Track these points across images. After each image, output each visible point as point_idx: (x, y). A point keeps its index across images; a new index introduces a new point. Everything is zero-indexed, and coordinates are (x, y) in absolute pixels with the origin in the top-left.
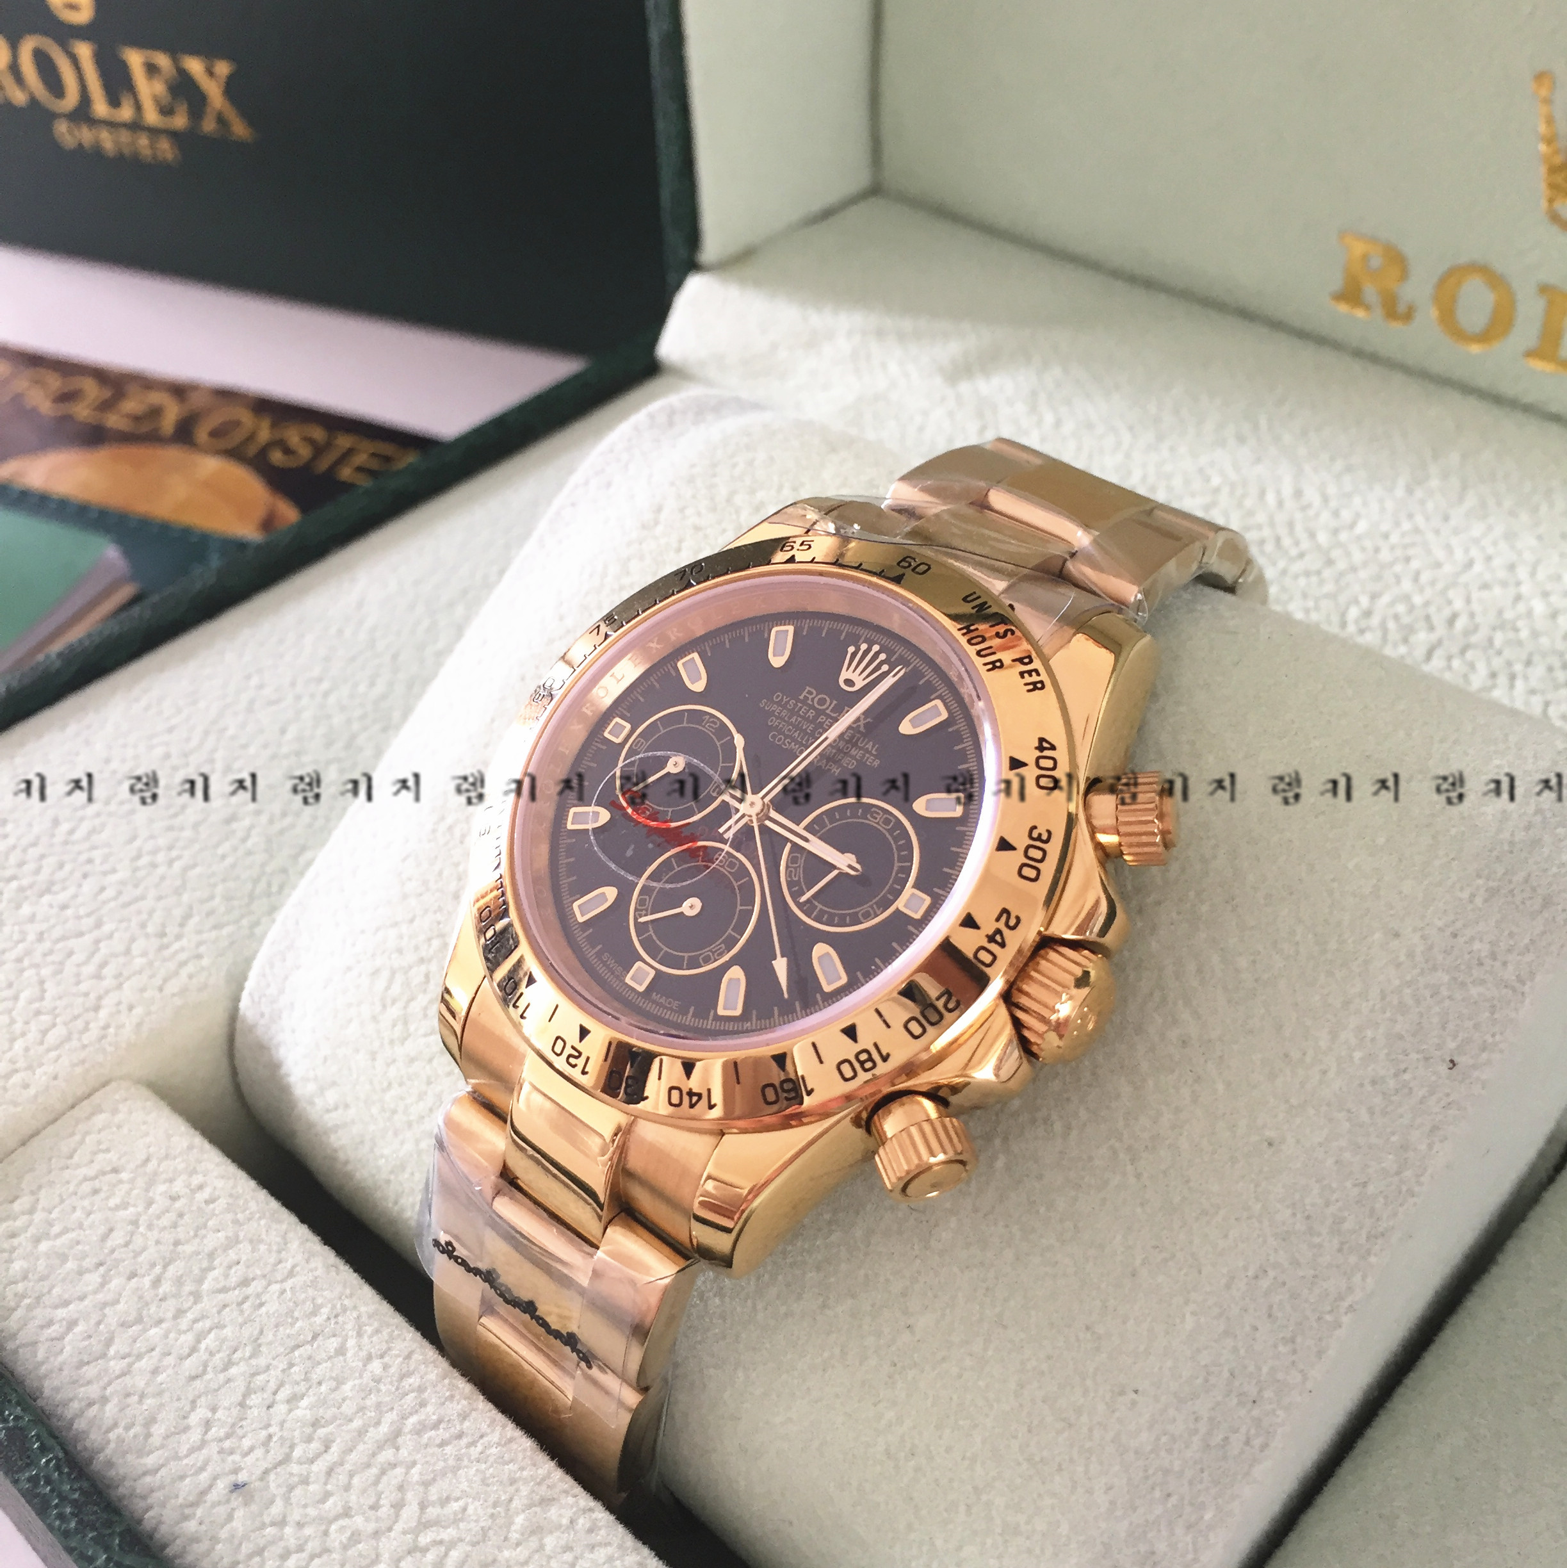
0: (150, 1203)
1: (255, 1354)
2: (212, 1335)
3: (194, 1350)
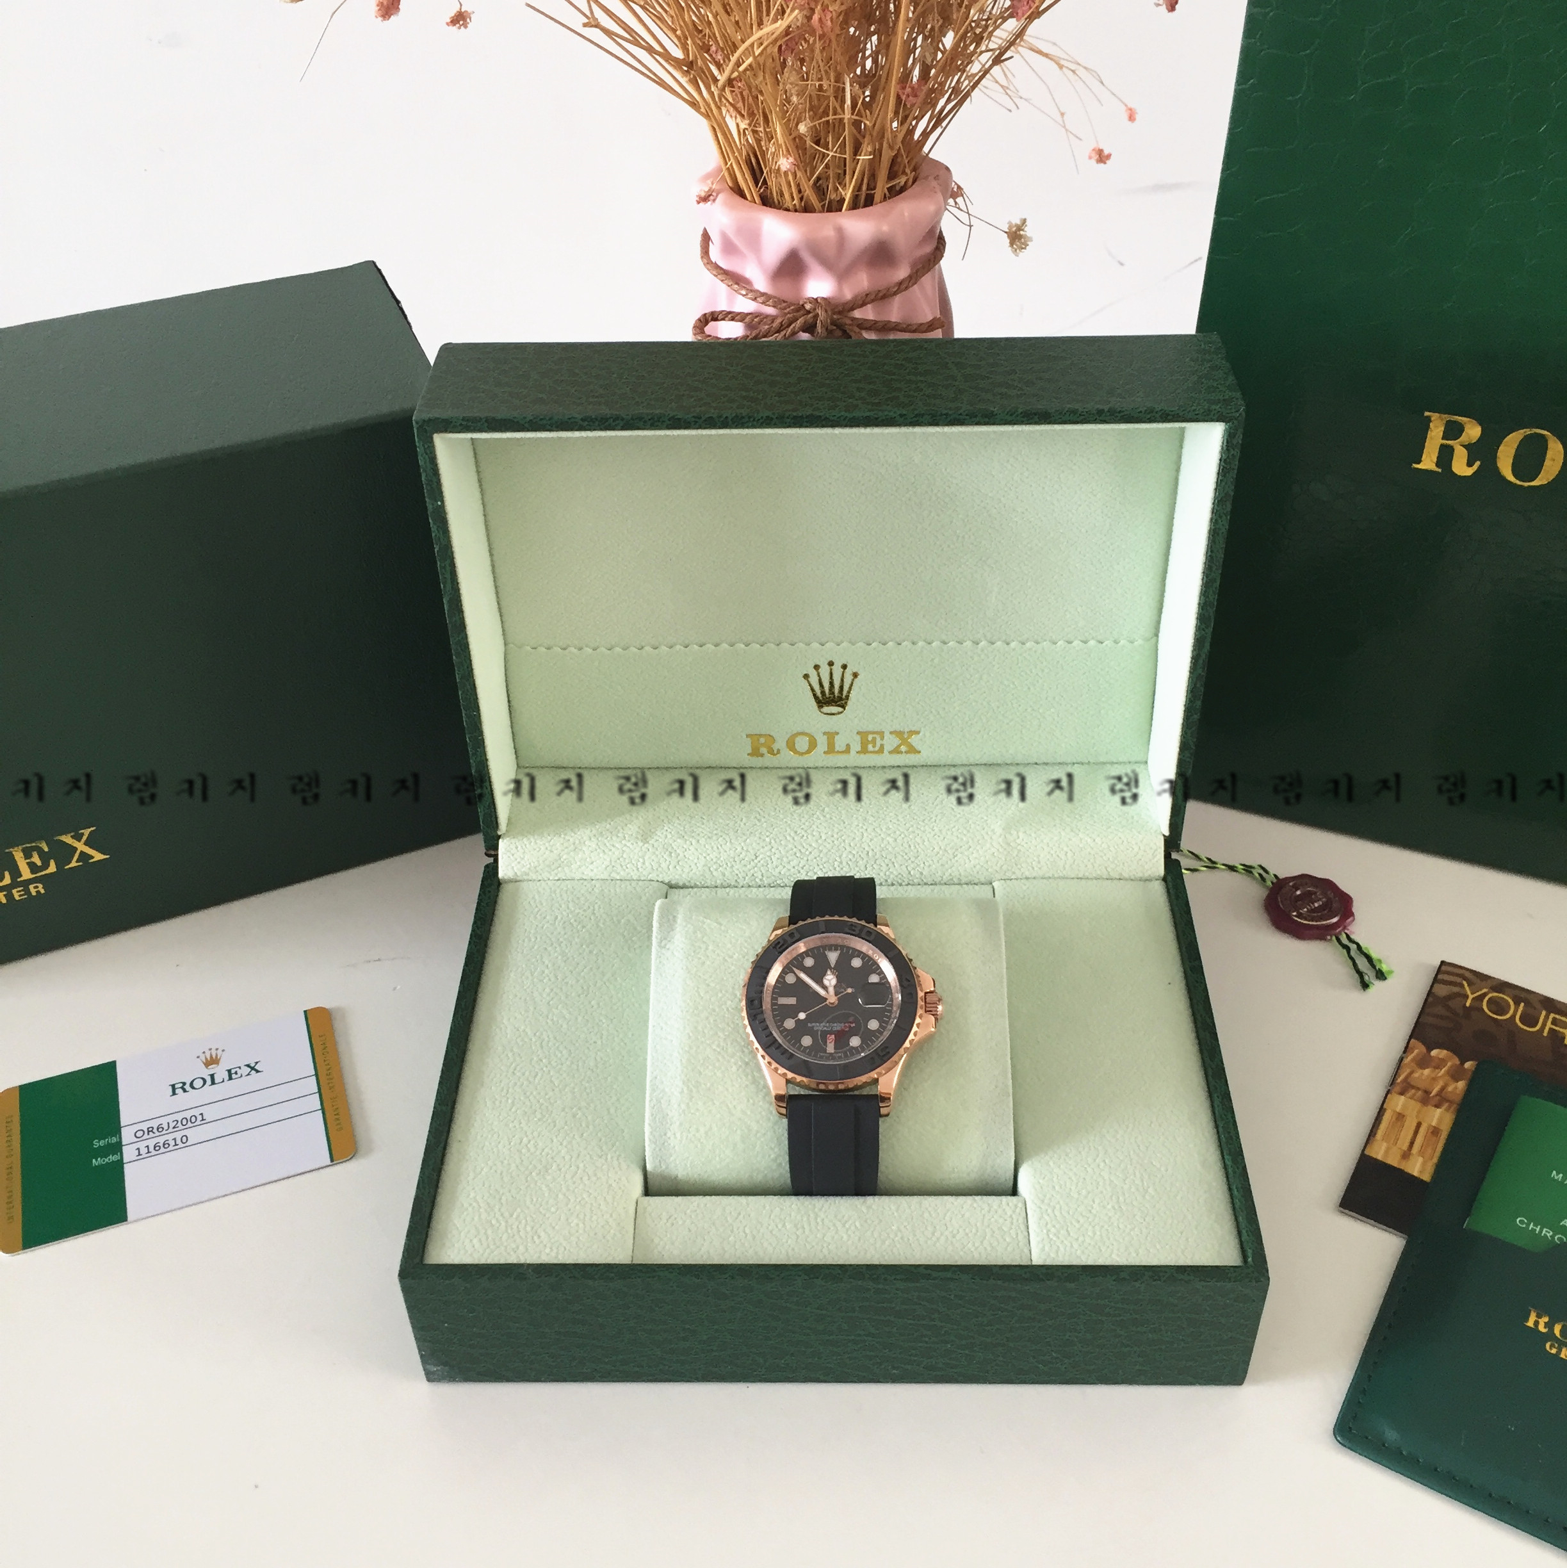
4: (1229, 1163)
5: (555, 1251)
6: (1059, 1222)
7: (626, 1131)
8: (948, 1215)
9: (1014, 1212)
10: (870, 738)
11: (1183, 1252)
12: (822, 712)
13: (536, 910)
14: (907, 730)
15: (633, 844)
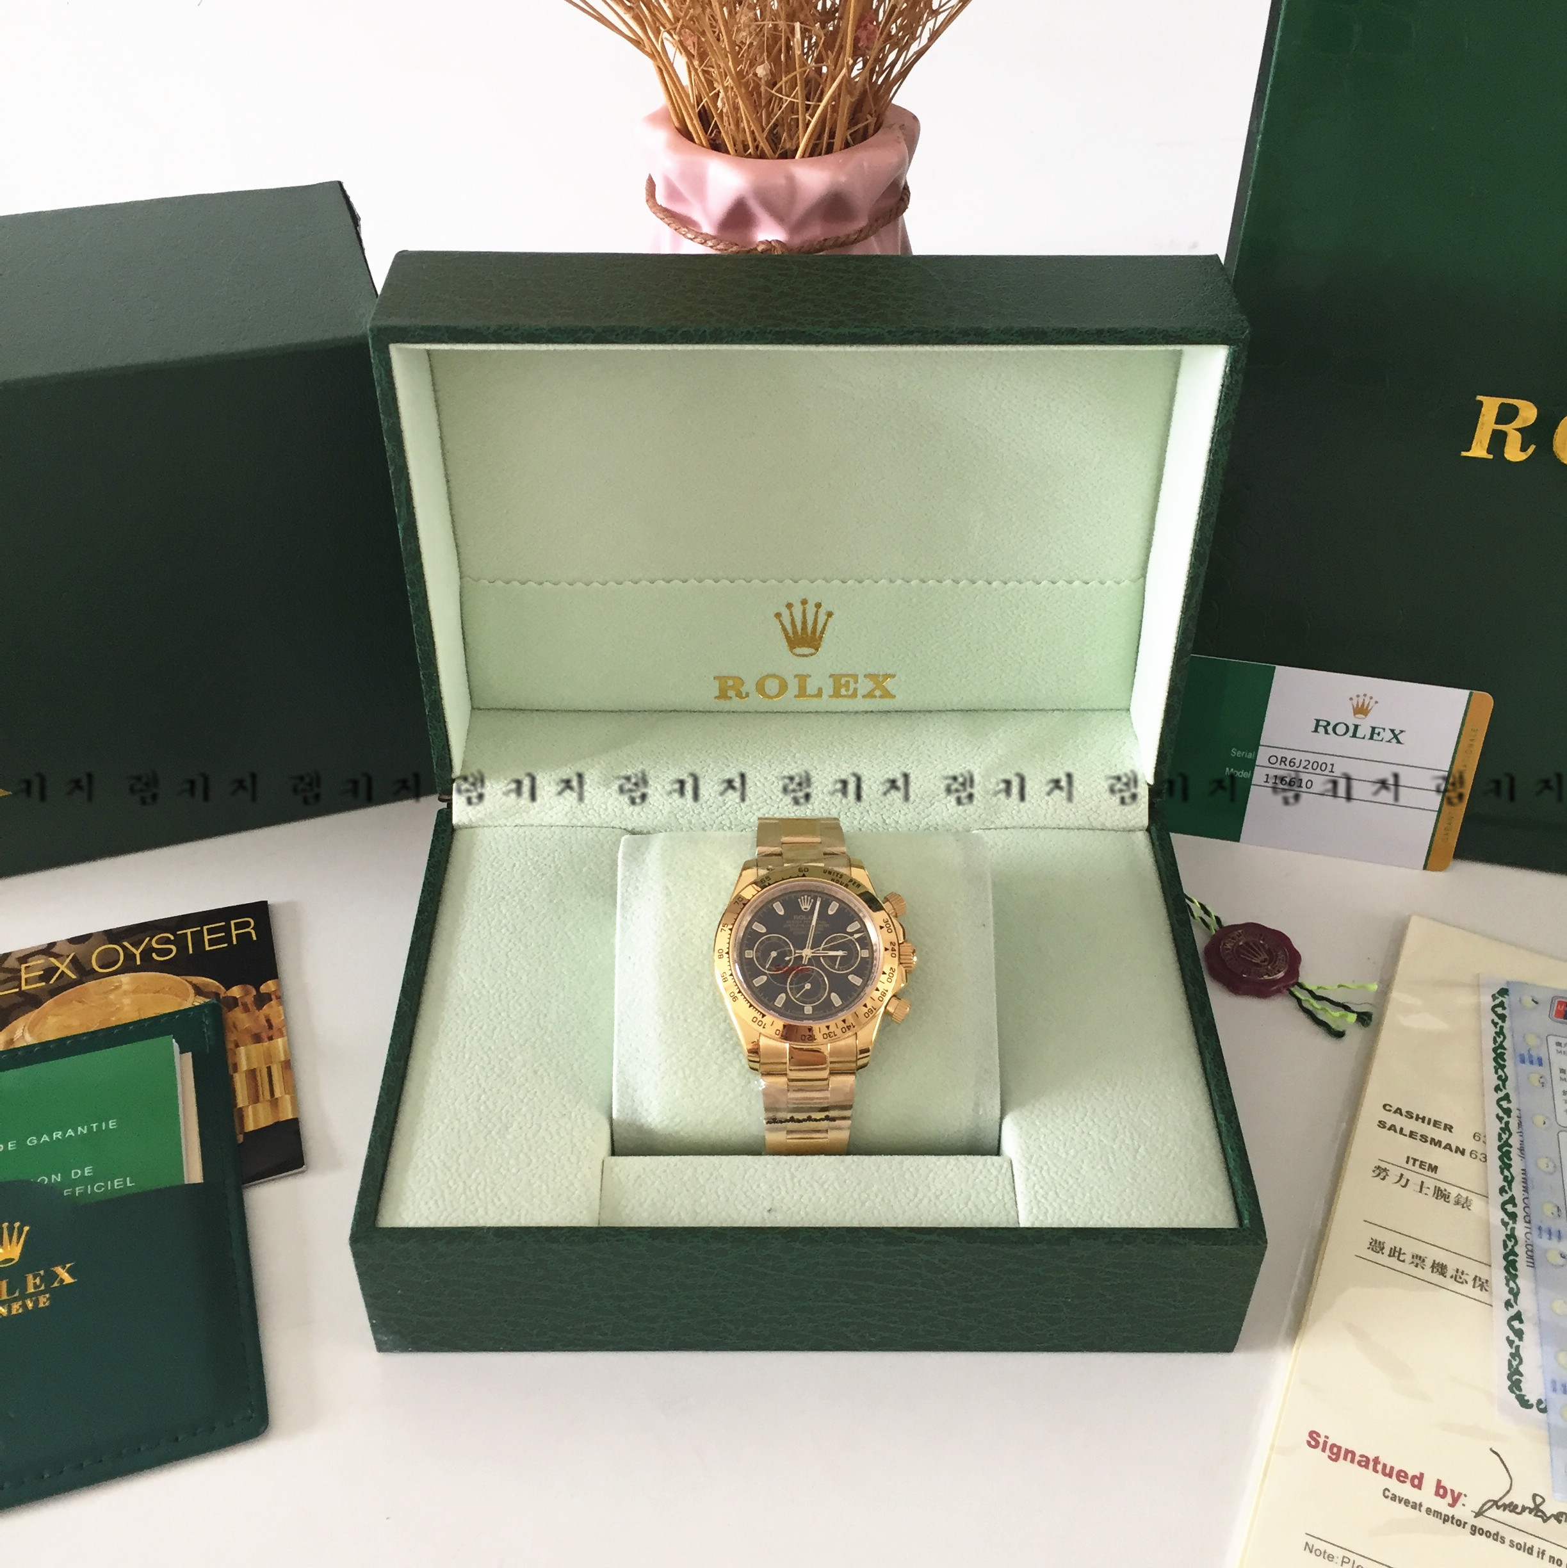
0: (660, 1177)
1: (736, 1186)
2: (719, 1190)
3: (719, 1197)
4: (1223, 1122)
5: (517, 1213)
6: (1047, 1183)
7: (590, 1088)
8: (931, 1175)
9: (1000, 1172)
10: (843, 681)
11: (1176, 1214)
12: (794, 654)
13: (493, 856)
14: (881, 673)
15: (594, 789)
